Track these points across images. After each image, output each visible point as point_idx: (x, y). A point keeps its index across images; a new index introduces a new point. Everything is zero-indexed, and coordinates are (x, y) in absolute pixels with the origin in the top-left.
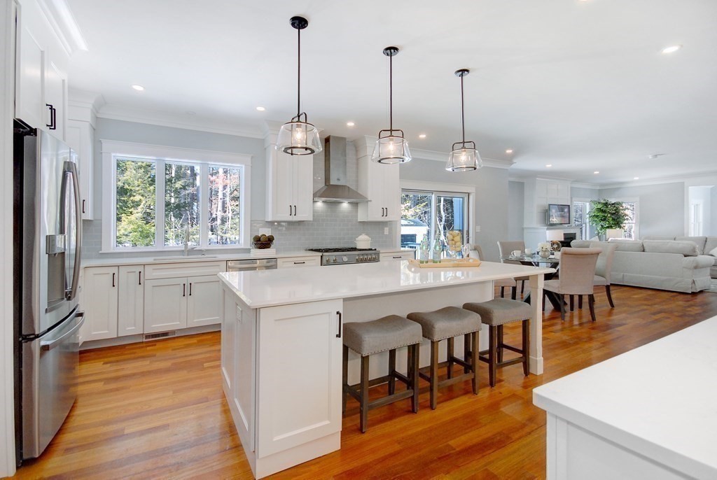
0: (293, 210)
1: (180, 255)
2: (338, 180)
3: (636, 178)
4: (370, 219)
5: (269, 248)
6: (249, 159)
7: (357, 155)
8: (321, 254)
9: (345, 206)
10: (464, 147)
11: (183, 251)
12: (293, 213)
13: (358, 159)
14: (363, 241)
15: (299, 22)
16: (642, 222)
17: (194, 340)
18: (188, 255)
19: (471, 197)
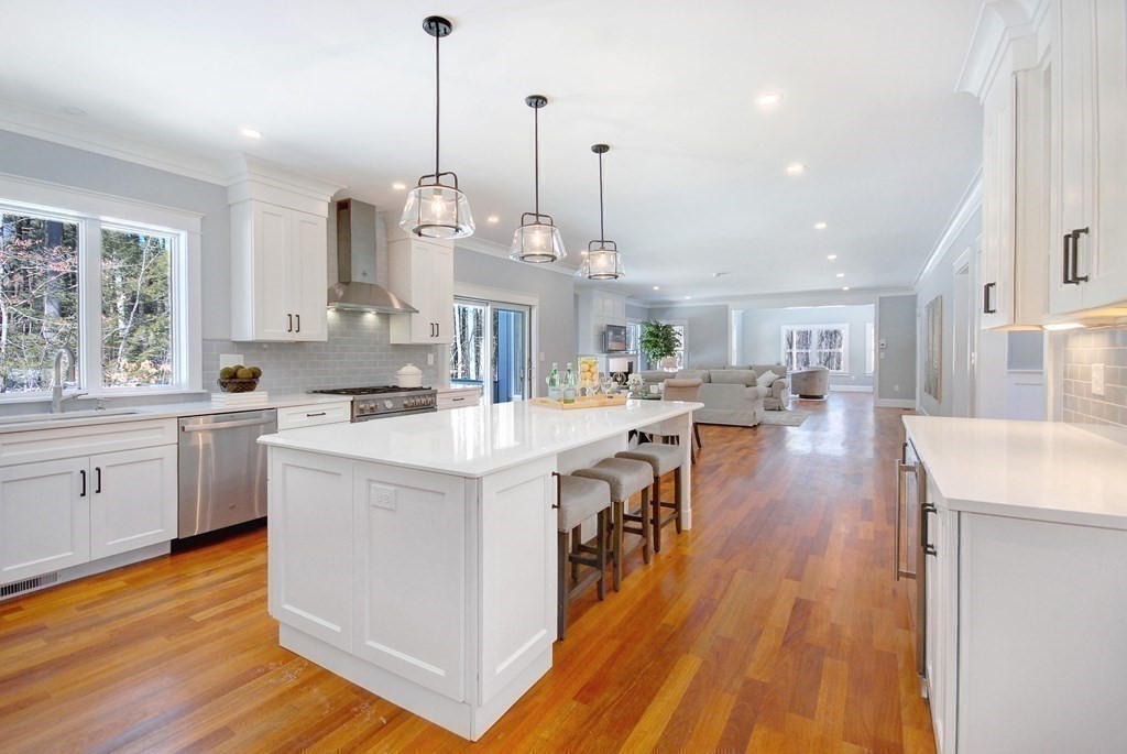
0: (294, 322)
1: (42, 412)
2: (365, 274)
3: (688, 298)
4: (415, 341)
5: (251, 390)
6: (196, 222)
7: (387, 236)
8: (351, 398)
9: (370, 318)
10: (603, 248)
11: (50, 402)
12: (295, 328)
13: (389, 243)
14: (409, 376)
15: (438, 25)
16: (692, 348)
17: (119, 583)
18: (63, 411)
19: (534, 312)
